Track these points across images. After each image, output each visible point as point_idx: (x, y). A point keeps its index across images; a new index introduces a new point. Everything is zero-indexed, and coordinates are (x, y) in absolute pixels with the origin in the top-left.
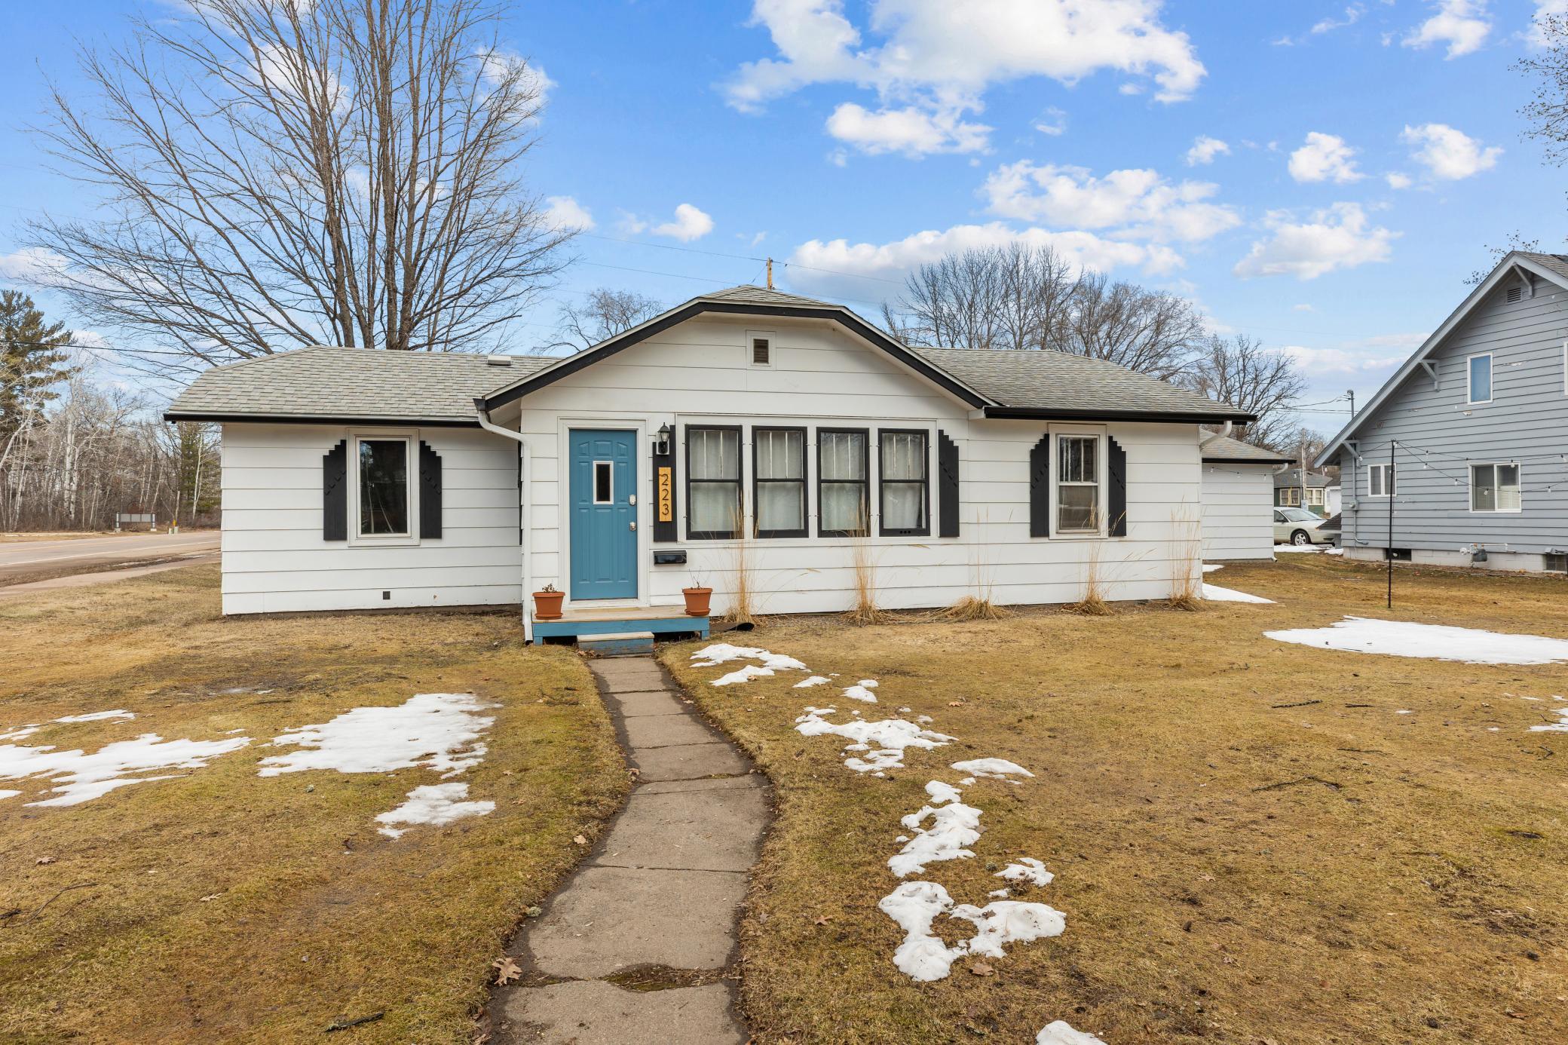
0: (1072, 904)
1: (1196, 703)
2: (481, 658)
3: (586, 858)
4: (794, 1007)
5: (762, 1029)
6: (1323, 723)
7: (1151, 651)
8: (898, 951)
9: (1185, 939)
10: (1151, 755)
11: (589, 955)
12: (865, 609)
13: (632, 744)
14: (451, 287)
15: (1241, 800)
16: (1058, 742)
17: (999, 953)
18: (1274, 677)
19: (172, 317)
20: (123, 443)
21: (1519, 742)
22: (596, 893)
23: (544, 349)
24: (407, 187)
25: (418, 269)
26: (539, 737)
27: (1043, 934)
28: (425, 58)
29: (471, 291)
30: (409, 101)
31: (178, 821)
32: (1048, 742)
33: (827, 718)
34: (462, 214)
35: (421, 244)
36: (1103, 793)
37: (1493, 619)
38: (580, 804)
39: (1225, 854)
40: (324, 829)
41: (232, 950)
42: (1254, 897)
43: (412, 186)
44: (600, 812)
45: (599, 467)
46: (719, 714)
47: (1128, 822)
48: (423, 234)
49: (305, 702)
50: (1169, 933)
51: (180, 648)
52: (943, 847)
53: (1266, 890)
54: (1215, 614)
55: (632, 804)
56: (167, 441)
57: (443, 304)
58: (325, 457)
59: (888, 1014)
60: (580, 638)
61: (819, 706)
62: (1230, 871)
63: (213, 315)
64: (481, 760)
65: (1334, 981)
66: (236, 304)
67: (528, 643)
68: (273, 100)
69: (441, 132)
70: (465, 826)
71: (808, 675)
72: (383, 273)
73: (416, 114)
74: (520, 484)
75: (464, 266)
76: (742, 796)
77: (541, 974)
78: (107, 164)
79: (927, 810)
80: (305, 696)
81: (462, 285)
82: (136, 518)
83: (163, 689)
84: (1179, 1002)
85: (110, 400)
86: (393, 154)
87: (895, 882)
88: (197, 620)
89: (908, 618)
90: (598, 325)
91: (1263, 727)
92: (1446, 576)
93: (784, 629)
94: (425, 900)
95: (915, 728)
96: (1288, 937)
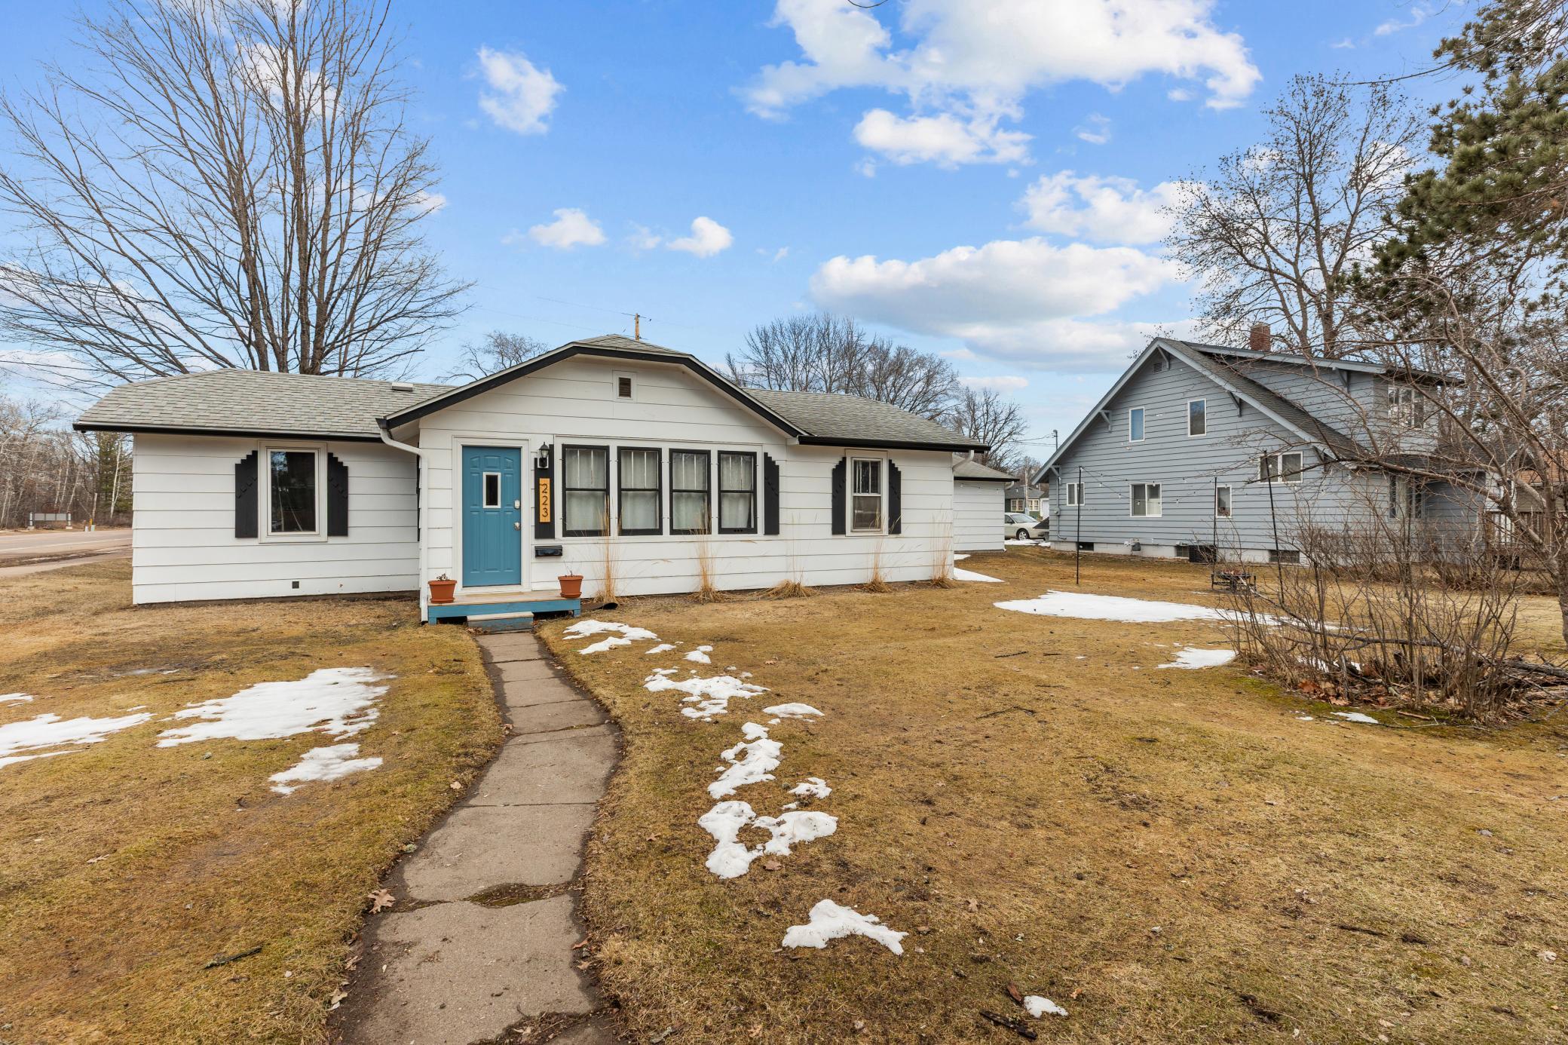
0: (843, 811)
1: (943, 657)
2: (380, 637)
3: (459, 801)
4: (625, 908)
5: (598, 928)
6: (1028, 667)
7: (915, 618)
8: (709, 857)
9: (922, 830)
10: (910, 695)
11: (456, 880)
12: (707, 590)
13: (508, 704)
14: (361, 323)
15: (969, 726)
16: (843, 688)
17: (787, 852)
18: (998, 635)
19: (85, 337)
20: (38, 449)
21: (1149, 676)
22: (467, 829)
23: (447, 379)
24: (320, 235)
25: (330, 307)
26: (427, 702)
27: (820, 834)
28: (337, 128)
29: (378, 328)
30: (323, 163)
31: (71, 792)
32: (837, 689)
33: (670, 677)
34: (371, 262)
35: (333, 285)
36: (873, 726)
37: (1141, 591)
38: (458, 756)
39: (954, 765)
40: (218, 791)
41: (116, 904)
42: (971, 796)
43: (325, 235)
44: (476, 761)
45: (488, 477)
46: (583, 677)
47: (888, 746)
48: (334, 277)
49: (209, 680)
50: (910, 827)
51: (87, 634)
52: (751, 773)
53: (979, 790)
54: (962, 590)
55: (505, 753)
56: (85, 448)
57: (353, 337)
58: (237, 466)
59: (698, 907)
60: (470, 618)
61: (665, 668)
62: (956, 778)
63: (128, 337)
64: (373, 723)
65: (1019, 853)
66: (151, 328)
67: (424, 623)
68: (190, 151)
69: (352, 192)
70: (354, 780)
71: (658, 643)
72: (296, 308)
73: (328, 175)
74: (418, 491)
75: (373, 306)
76: (597, 742)
77: (413, 900)
78: (17, 194)
79: (741, 745)
80: (209, 675)
81: (371, 322)
82: (50, 517)
83: (66, 672)
84: (913, 877)
85: (24, 410)
86: (307, 208)
87: (712, 803)
88: (107, 609)
89: (739, 597)
90: (495, 361)
91: (987, 672)
92: (1115, 561)
93: (642, 607)
94: (310, 846)
95: (738, 682)
96: (991, 823)
